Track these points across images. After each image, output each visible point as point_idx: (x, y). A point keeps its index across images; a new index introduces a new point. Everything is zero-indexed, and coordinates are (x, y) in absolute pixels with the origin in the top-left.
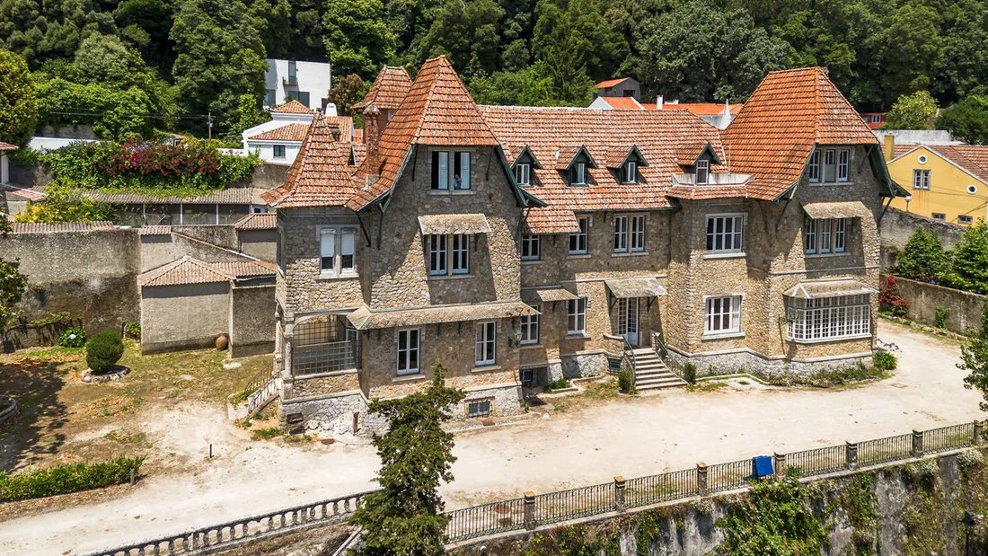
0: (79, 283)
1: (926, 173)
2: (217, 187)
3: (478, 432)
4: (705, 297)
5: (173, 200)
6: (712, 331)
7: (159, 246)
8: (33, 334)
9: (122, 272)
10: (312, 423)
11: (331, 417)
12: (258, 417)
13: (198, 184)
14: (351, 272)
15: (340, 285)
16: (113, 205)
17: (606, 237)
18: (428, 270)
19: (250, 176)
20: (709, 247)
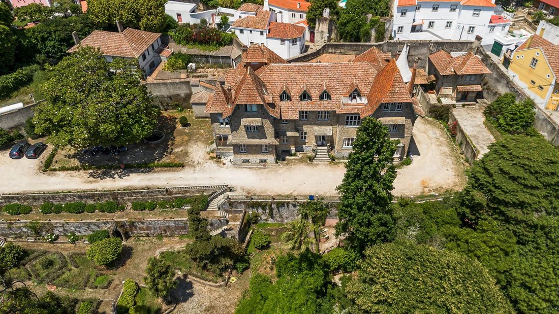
0: (178, 95)
1: (537, 61)
2: (222, 46)
3: (260, 168)
4: (343, 138)
5: (207, 53)
6: (346, 146)
7: (196, 87)
8: (171, 107)
9: (189, 92)
10: (223, 157)
11: (227, 156)
12: (212, 152)
13: (215, 45)
14: (228, 126)
15: (226, 129)
16: (190, 55)
17: (314, 116)
18: (246, 131)
19: (232, 42)
20: (347, 124)
